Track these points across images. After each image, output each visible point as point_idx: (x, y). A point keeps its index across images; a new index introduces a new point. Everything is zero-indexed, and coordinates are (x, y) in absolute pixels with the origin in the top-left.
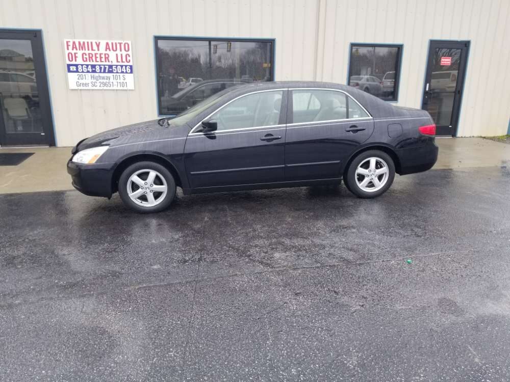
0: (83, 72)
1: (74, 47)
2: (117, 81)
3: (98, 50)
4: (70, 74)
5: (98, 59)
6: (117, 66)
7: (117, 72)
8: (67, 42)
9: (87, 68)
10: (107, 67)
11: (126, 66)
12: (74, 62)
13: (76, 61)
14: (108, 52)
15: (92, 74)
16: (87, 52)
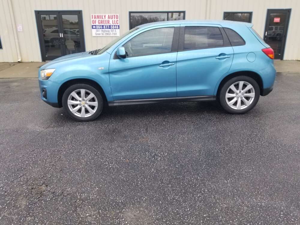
0: (98, 28)
1: (95, 18)
2: (112, 32)
3: (105, 18)
4: (93, 30)
5: (105, 23)
6: (113, 26)
7: (113, 28)
8: (92, 15)
9: (100, 26)
10: (108, 26)
11: (116, 26)
13: (95, 23)
14: (109, 19)
15: (102, 29)
16: (100, 20)
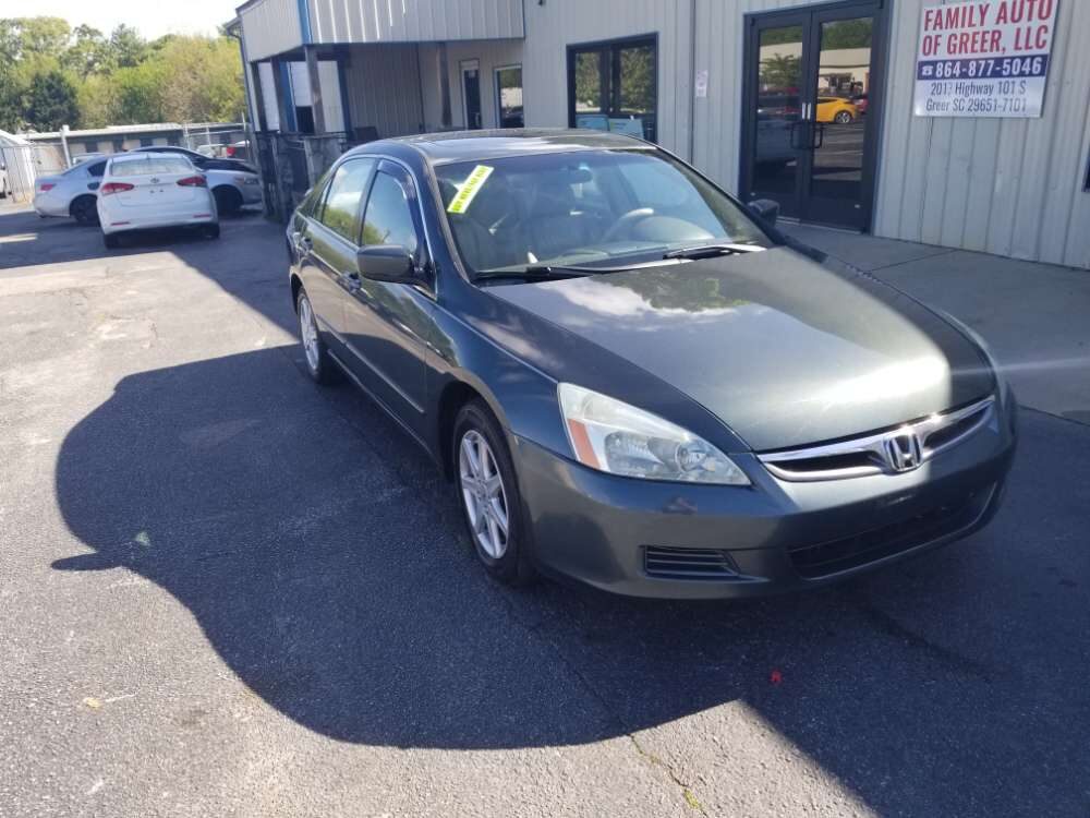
0: (943, 77)
2: (1006, 96)
3: (982, 23)
4: (920, 84)
5: (978, 46)
6: (1013, 58)
7: (1011, 75)
8: (928, 13)
9: (952, 68)
10: (992, 62)
11: (1033, 57)
12: (931, 57)
13: (935, 53)
14: (1001, 26)
15: (960, 81)
16: (958, 31)
